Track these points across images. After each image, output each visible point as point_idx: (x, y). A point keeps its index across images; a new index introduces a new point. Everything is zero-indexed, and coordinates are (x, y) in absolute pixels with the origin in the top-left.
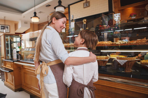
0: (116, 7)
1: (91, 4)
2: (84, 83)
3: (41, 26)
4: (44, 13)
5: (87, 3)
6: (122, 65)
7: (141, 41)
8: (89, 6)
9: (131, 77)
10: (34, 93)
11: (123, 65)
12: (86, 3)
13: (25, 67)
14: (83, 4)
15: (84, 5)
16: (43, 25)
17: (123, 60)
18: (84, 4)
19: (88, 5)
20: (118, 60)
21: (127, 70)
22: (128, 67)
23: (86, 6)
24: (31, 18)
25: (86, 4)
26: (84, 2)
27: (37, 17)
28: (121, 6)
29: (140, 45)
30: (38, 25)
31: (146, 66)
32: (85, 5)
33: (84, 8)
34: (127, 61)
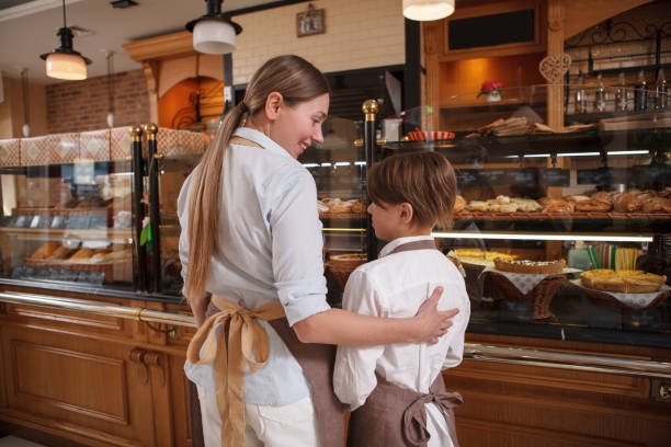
0: (430, 49)
1: (329, 21)
2: (418, 387)
3: (63, 95)
4: (94, 33)
5: (314, 15)
6: (525, 292)
7: (591, 204)
8: (323, 31)
9: (563, 337)
10: (83, 436)
11: (530, 292)
12: (308, 15)
13: (23, 313)
14: (294, 19)
15: (299, 25)
16: (77, 93)
17: (527, 276)
18: (299, 17)
19: (316, 27)
20: (509, 276)
21: (536, 313)
22: (541, 301)
23: (308, 28)
24: (44, 57)
25: (308, 20)
26: (298, 11)
27: (77, 54)
28: (451, 48)
29: (590, 219)
30: (48, 93)
31: (611, 294)
32: (303, 23)
33: (300, 36)
34: (542, 277)
